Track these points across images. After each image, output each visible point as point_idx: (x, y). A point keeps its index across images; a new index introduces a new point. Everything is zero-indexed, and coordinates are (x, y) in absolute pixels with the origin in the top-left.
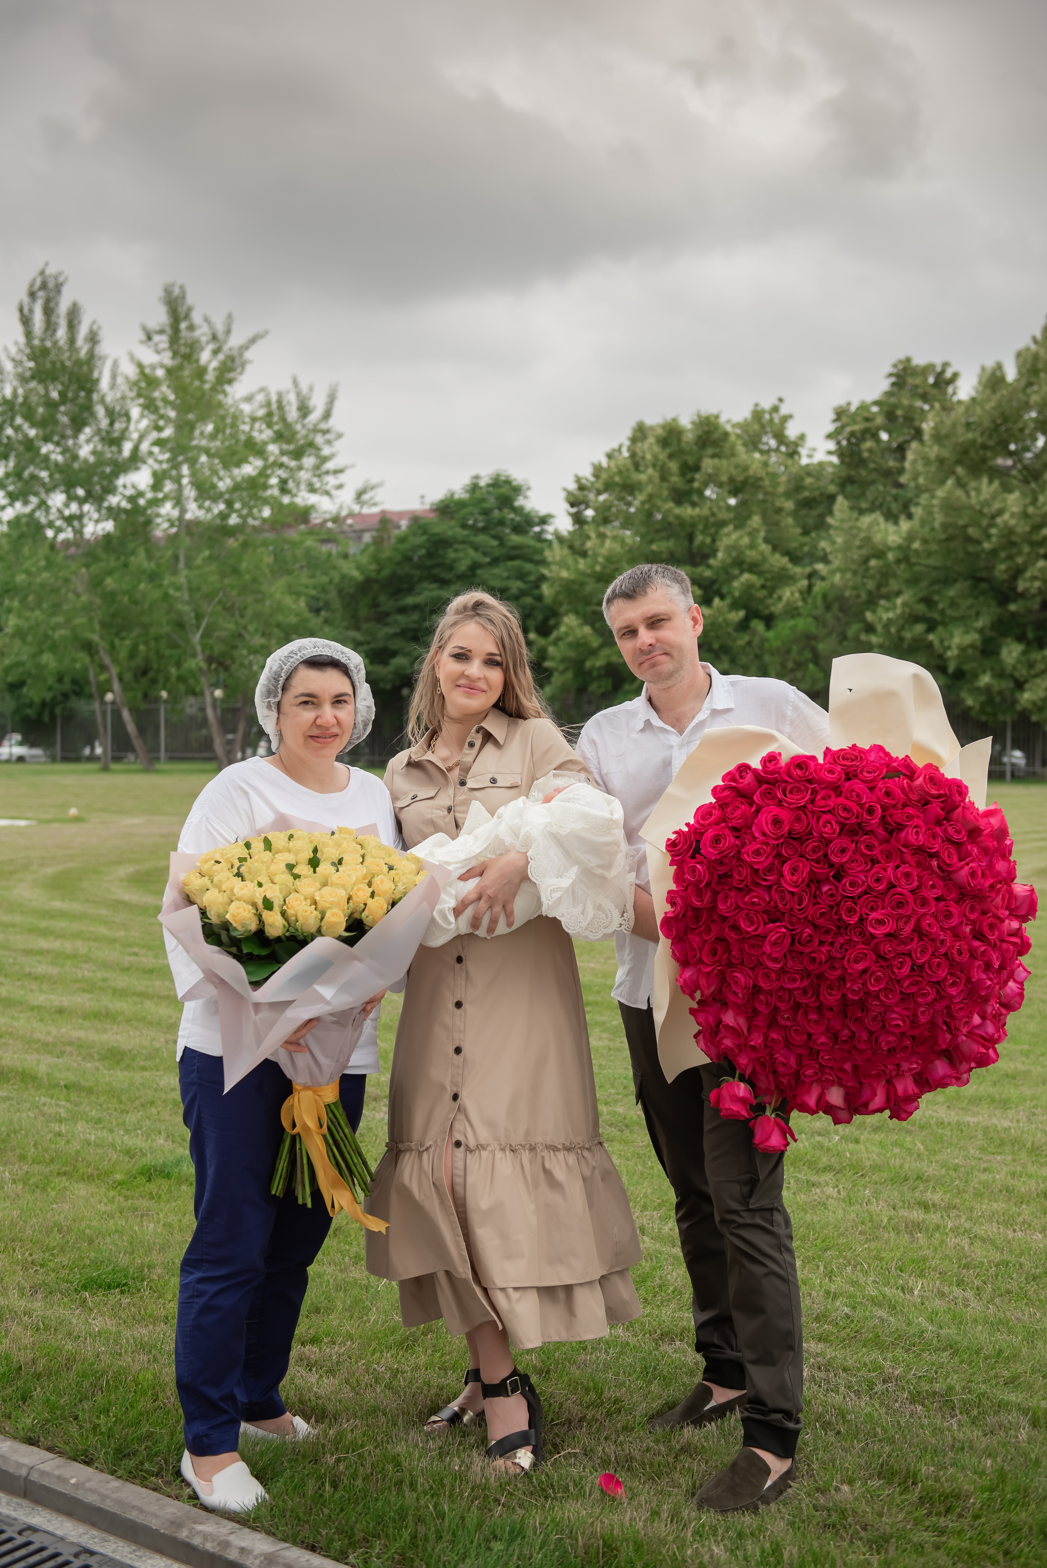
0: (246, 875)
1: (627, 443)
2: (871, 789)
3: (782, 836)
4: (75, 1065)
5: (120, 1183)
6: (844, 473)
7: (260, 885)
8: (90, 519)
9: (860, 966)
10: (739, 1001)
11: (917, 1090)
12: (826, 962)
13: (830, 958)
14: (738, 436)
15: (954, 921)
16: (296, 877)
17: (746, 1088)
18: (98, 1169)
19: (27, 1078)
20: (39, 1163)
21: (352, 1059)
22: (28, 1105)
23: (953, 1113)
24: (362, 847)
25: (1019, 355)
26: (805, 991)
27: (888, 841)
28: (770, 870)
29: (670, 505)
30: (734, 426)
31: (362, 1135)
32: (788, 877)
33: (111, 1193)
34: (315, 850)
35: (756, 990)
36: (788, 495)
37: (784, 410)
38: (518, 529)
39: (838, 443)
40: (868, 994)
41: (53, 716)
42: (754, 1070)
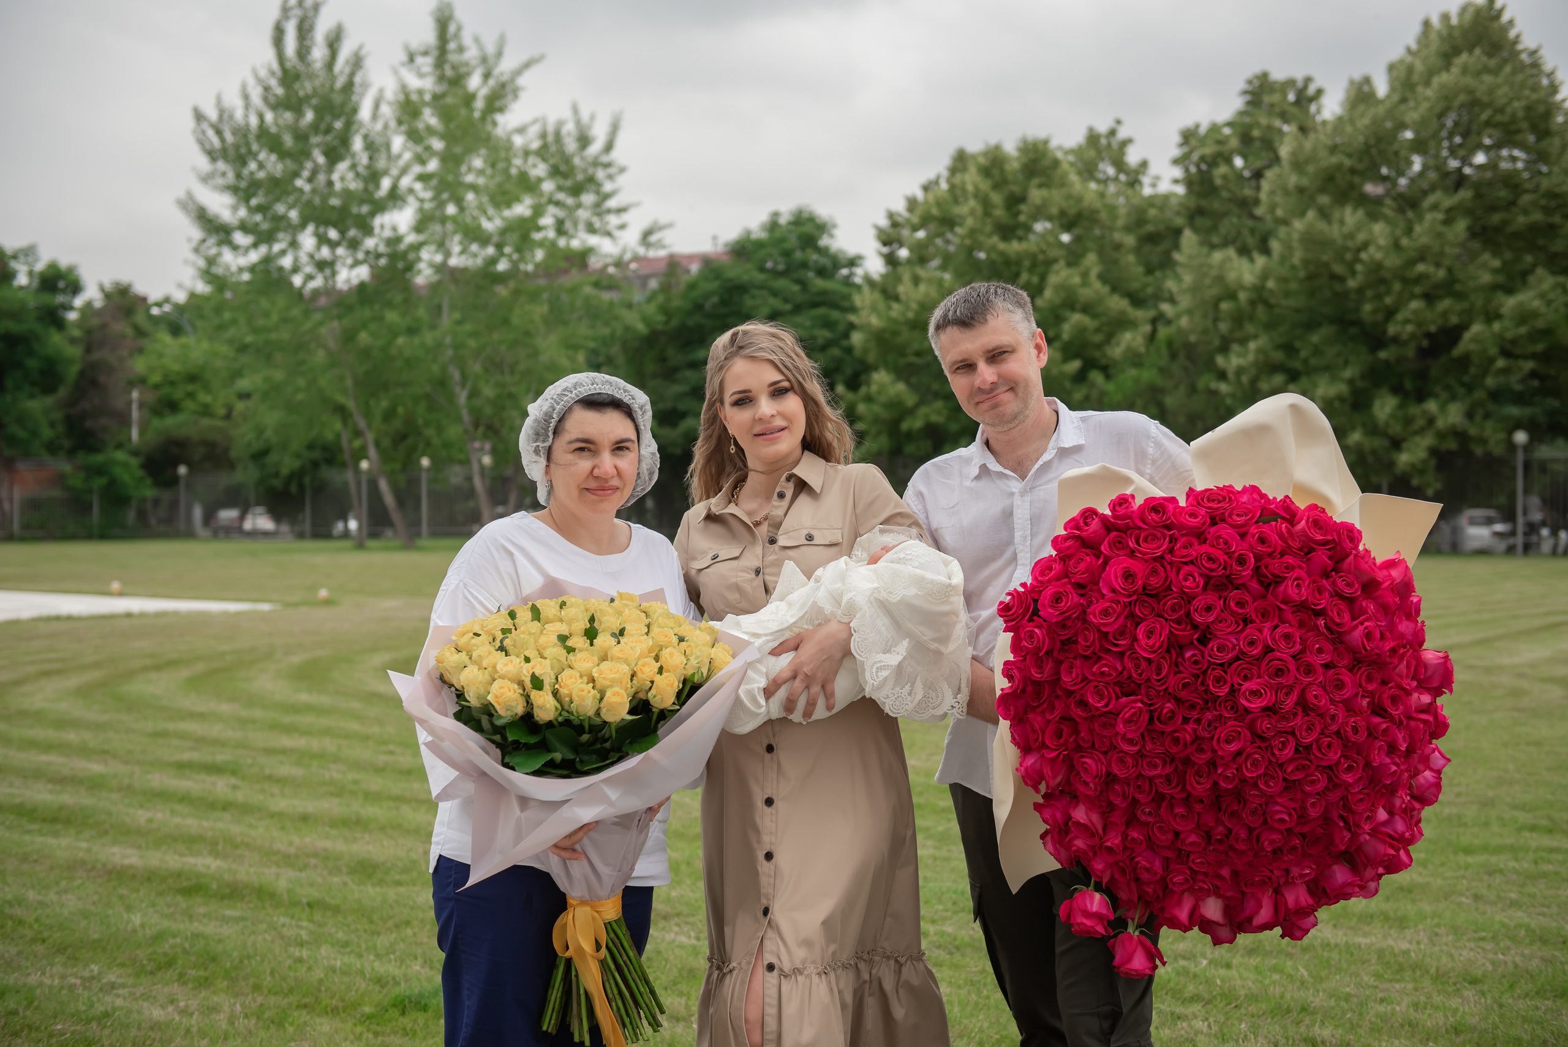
0: (510, 649)
1: (945, 173)
2: (1243, 536)
3: (1135, 592)
4: (320, 880)
5: (369, 1017)
6: (1193, 203)
7: (527, 660)
8: (344, 265)
9: (1233, 747)
10: (1091, 793)
11: (1311, 901)
12: (1192, 743)
13: (1197, 738)
14: (1072, 164)
15: (1347, 693)
16: (570, 650)
17: (1102, 898)
18: (343, 1000)
19: (264, 895)
20: (275, 994)
21: (637, 867)
22: (265, 926)
23: (1340, 933)
24: (647, 616)
25: (1391, 68)
26: (1168, 779)
27: (1264, 597)
28: (1121, 633)
29: (995, 239)
30: (1067, 152)
31: (649, 959)
32: (1143, 641)
33: (359, 1029)
34: (592, 620)
35: (1110, 779)
36: (1128, 229)
37: (1122, 134)
38: (822, 272)
39: (1187, 170)
40: (1244, 781)
41: (302, 488)
42: (1112, 878)
